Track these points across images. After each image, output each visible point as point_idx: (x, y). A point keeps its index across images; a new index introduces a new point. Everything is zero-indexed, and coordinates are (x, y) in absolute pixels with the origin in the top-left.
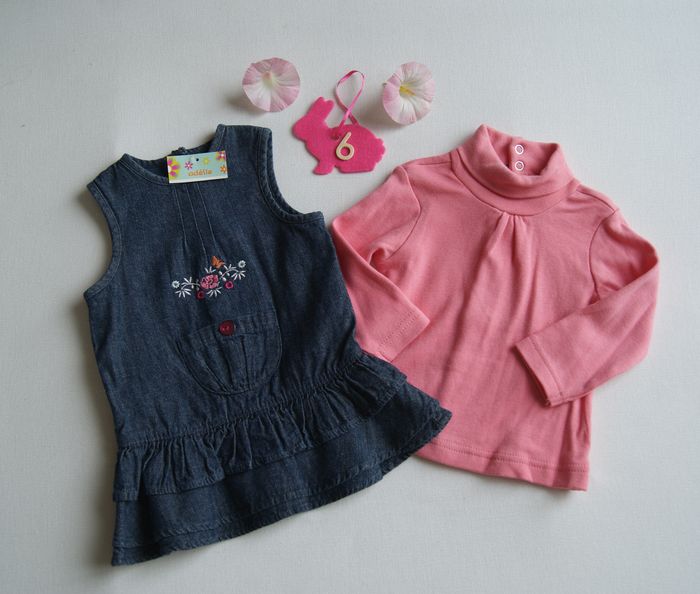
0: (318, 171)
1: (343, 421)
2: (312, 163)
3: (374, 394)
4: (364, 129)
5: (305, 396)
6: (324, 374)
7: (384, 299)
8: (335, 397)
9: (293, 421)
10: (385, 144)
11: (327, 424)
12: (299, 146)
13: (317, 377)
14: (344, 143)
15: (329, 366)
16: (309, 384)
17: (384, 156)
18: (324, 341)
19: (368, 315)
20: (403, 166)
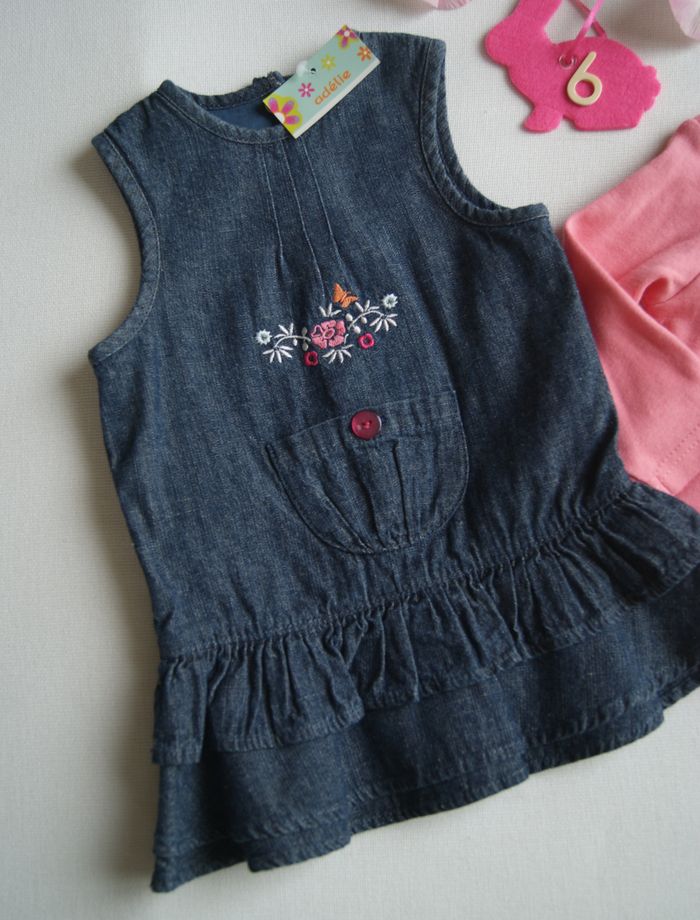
0: (531, 126)
1: (593, 612)
2: (519, 110)
3: (656, 561)
4: (620, 46)
5: (518, 560)
6: (555, 519)
7: (666, 375)
8: (577, 564)
9: (494, 608)
10: (659, 77)
11: (562, 616)
12: (495, 77)
13: (542, 524)
14: (583, 73)
15: (565, 505)
16: (527, 538)
17: (658, 100)
18: (556, 456)
19: (638, 408)
20: (696, 118)
